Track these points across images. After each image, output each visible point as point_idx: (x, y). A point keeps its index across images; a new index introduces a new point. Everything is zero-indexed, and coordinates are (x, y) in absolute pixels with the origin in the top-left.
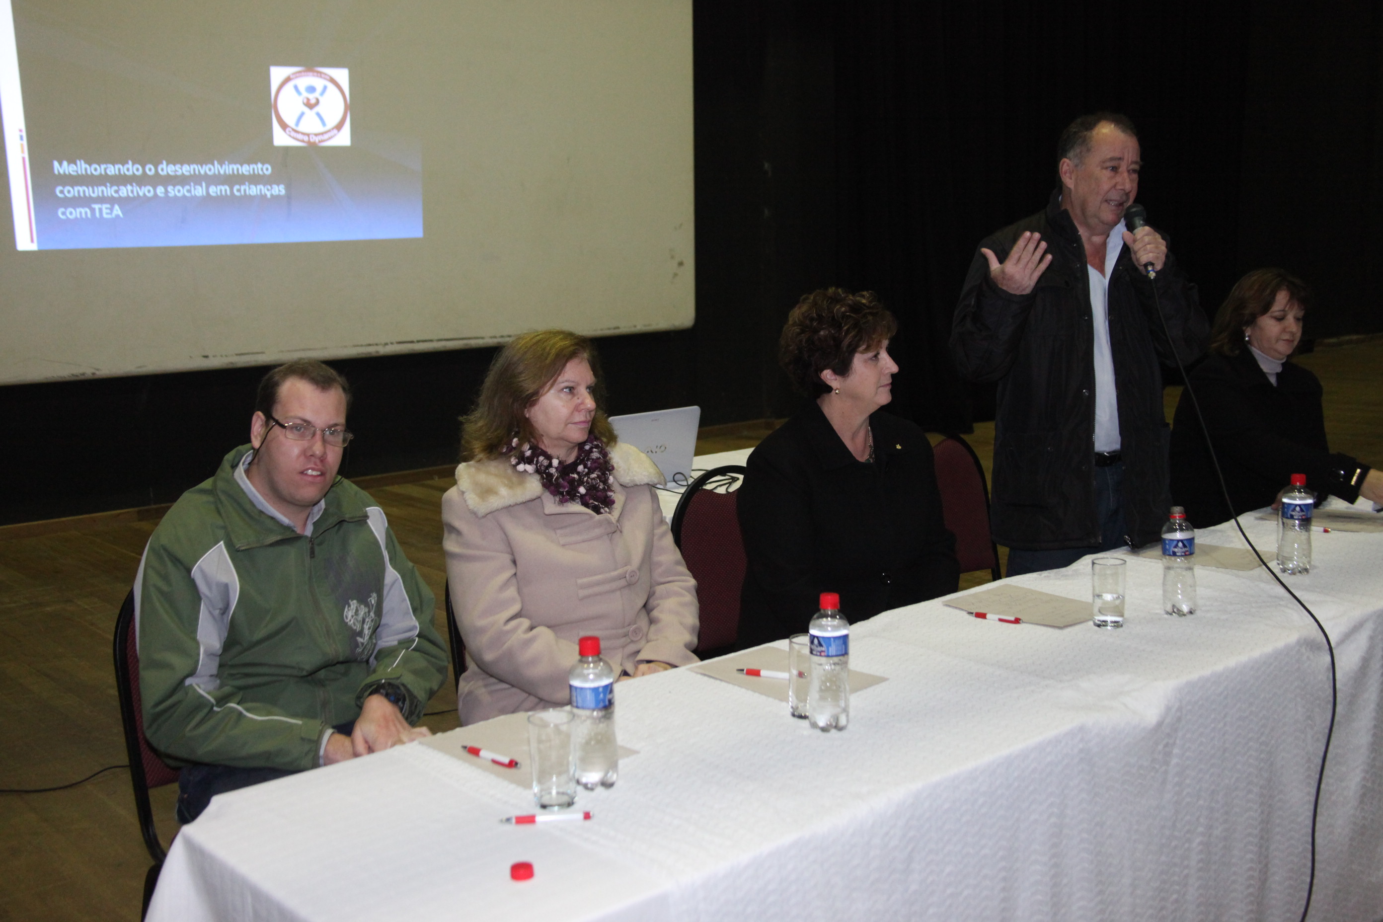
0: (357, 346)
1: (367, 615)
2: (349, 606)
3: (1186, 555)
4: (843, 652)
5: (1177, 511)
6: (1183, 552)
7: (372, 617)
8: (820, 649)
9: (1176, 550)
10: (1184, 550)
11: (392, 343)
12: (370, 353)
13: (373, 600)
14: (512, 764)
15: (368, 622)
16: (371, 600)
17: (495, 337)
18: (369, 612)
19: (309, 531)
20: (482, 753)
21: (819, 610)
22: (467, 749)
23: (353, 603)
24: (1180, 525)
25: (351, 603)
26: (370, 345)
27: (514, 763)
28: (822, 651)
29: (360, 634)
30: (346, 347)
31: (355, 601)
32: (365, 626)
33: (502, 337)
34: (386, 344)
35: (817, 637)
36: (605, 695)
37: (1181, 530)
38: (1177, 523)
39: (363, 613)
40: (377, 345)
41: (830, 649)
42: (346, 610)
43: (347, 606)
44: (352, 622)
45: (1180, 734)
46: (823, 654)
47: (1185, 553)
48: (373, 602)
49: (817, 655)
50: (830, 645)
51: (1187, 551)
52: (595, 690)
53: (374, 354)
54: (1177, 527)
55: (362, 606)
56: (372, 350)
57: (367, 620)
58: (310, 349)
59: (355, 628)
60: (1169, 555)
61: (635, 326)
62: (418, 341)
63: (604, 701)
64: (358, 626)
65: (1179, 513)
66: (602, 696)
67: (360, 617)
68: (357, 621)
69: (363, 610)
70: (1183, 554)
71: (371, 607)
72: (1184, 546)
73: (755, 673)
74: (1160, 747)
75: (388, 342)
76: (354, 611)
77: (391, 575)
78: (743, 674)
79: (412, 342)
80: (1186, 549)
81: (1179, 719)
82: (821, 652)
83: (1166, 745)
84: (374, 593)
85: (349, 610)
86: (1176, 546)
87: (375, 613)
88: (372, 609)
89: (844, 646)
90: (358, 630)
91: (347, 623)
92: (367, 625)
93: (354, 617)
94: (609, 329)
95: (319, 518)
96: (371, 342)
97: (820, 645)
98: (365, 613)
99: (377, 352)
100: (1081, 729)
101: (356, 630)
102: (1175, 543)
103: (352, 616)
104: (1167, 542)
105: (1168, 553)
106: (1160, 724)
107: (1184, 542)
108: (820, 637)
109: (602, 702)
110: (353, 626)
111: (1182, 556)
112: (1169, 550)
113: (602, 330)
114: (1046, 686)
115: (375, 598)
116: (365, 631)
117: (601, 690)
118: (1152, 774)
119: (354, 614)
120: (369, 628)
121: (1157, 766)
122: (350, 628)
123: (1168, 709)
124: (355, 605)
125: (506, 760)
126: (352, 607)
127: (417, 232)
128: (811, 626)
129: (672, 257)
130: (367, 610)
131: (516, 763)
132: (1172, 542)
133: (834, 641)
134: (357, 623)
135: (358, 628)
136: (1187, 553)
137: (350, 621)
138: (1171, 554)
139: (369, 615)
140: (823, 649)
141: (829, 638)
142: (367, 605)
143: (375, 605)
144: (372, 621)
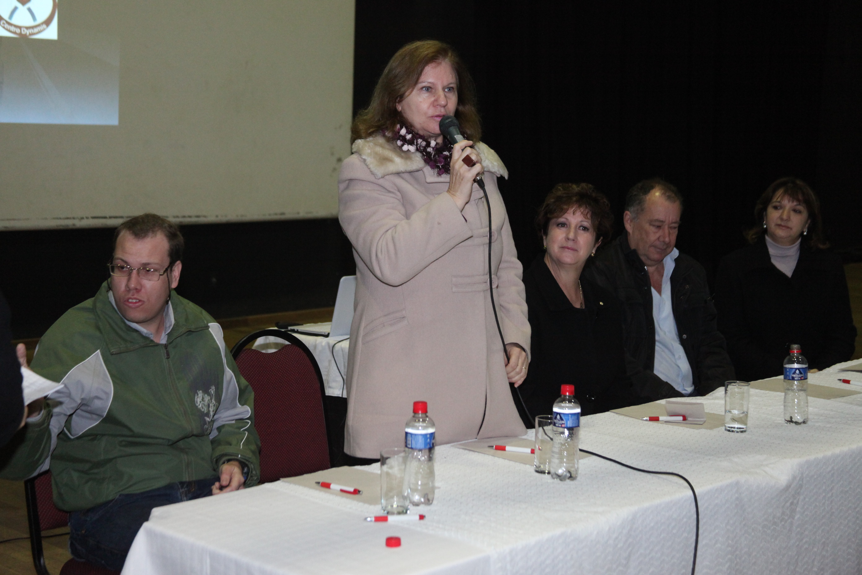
0: (57, 218)
1: (210, 402)
2: (198, 395)
3: (801, 380)
4: (577, 425)
5: (795, 349)
6: (799, 378)
7: (213, 403)
8: (561, 422)
9: (794, 376)
10: (800, 376)
11: (87, 218)
12: (68, 226)
13: (212, 390)
14: (356, 492)
15: (212, 406)
16: (211, 391)
17: (177, 217)
18: (211, 399)
19: (163, 340)
20: (332, 486)
21: (560, 396)
22: (320, 484)
23: (200, 393)
24: (797, 358)
25: (199, 393)
26: (67, 218)
27: (357, 492)
28: (563, 424)
29: (207, 414)
30: (46, 219)
31: (201, 391)
32: (210, 409)
33: (184, 217)
34: (82, 218)
35: (560, 414)
36: (430, 440)
37: (798, 363)
38: (795, 356)
39: (207, 400)
40: (74, 218)
41: (568, 422)
42: (196, 397)
43: (196, 395)
44: (200, 406)
45: (802, 497)
46: (563, 426)
47: (801, 378)
48: (212, 392)
49: (559, 427)
50: (569, 420)
51: (802, 377)
52: (425, 436)
53: (71, 227)
54: (795, 359)
55: (206, 395)
56: (69, 223)
57: (211, 405)
58: (14, 220)
59: (203, 410)
60: (789, 379)
61: (298, 213)
62: (110, 217)
63: (430, 444)
64: (206, 409)
65: (797, 349)
66: (429, 440)
67: (206, 403)
68: (204, 405)
69: (207, 398)
70: (799, 379)
71: (212, 396)
72: (800, 373)
73: (503, 449)
74: (788, 504)
75: (84, 217)
76: (201, 398)
77: (229, 373)
78: (493, 449)
79: (105, 218)
80: (802, 375)
81: (801, 486)
82: (561, 424)
83: (792, 503)
84: (213, 386)
85: (198, 398)
86: (794, 373)
87: (215, 400)
88: (213, 396)
89: (577, 421)
90: (205, 412)
91: (197, 406)
92: (211, 408)
93: (202, 402)
94: (276, 214)
95: (170, 332)
96: (69, 216)
97: (561, 419)
98: (209, 400)
99: (74, 225)
100: (737, 483)
101: (204, 411)
102: (794, 370)
103: (200, 402)
104: (788, 370)
105: (788, 378)
106: (788, 487)
107: (800, 369)
108: (562, 413)
109: (428, 445)
110: (201, 408)
111: (798, 380)
112: (789, 376)
113: (270, 215)
114: (709, 459)
115: (213, 389)
116: (210, 412)
117: (428, 436)
118: (783, 523)
119: (201, 400)
120: (213, 411)
121: (786, 518)
122: (199, 410)
123: (794, 478)
124: (201, 395)
125: (352, 490)
126: (199, 395)
127: (113, 120)
128: (554, 406)
129: (332, 154)
130: (209, 398)
131: (359, 491)
132: (791, 369)
133: (571, 417)
134: (204, 407)
135: (205, 410)
136: (802, 378)
137: (199, 405)
138: (791, 378)
139: (211, 402)
140: (564, 422)
141: (568, 414)
142: (209, 394)
143: (214, 394)
144: (214, 405)
